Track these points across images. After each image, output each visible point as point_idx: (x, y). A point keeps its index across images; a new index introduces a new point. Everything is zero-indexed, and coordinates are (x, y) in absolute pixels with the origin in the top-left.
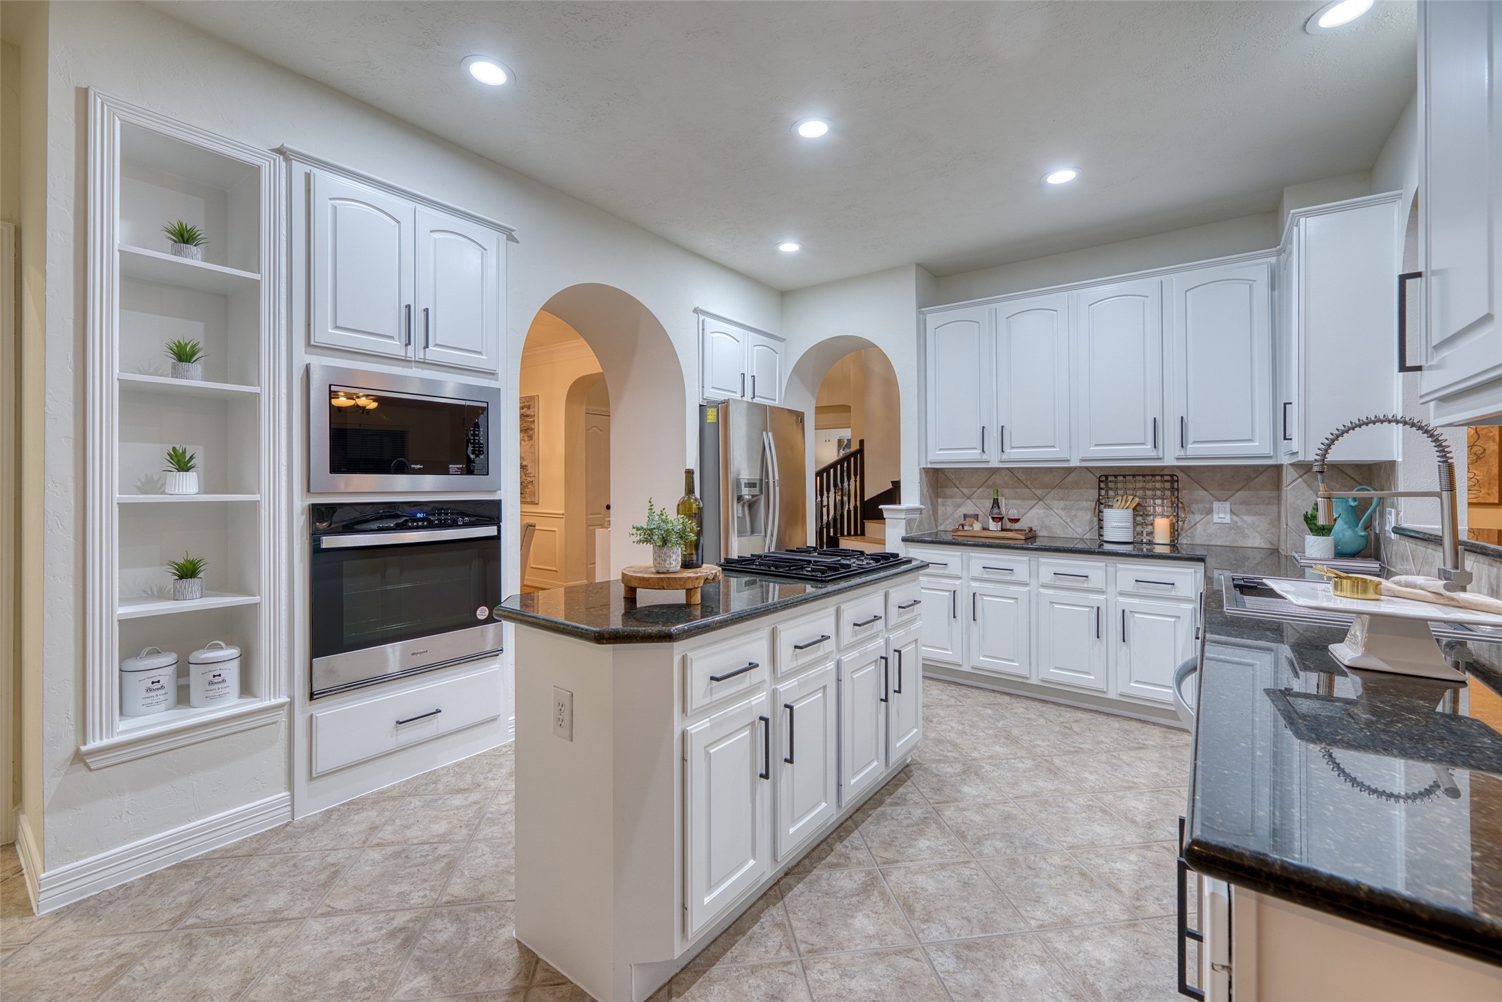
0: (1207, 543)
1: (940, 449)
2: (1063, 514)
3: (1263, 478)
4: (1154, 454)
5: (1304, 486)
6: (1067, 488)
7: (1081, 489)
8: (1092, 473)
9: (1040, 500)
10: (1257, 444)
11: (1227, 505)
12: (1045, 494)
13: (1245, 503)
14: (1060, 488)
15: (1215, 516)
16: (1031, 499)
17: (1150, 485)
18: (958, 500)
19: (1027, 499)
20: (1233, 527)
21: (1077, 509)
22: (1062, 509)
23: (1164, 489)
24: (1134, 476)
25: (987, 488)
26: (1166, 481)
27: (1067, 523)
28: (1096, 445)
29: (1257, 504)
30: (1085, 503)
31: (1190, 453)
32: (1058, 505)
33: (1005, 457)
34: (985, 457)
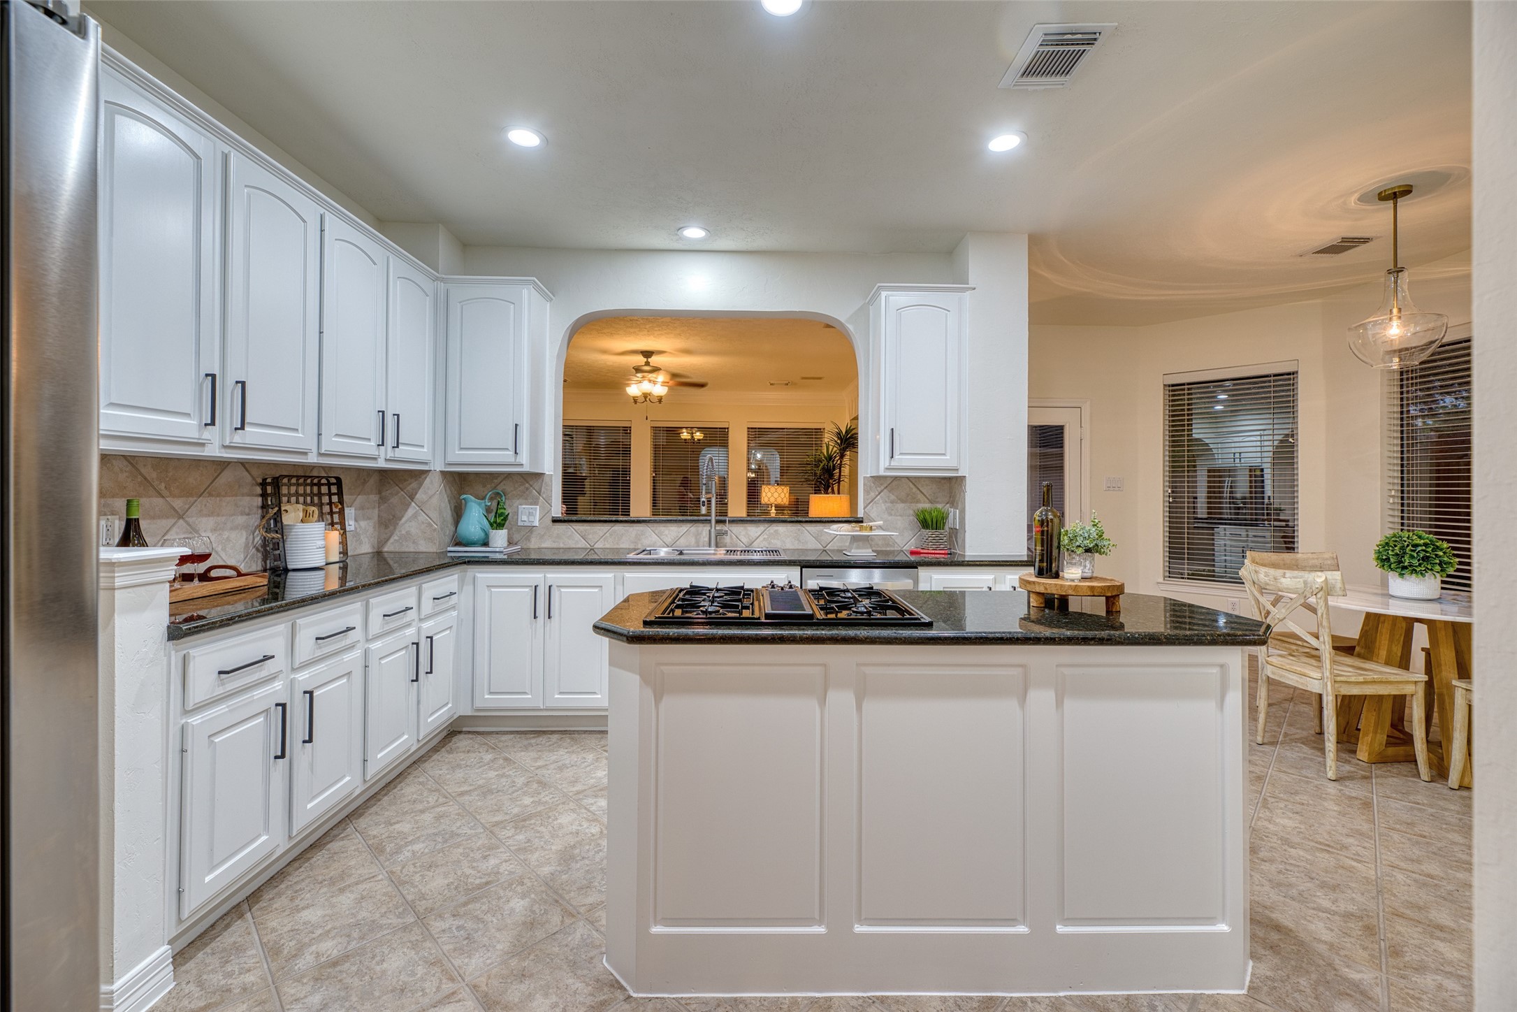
6: (219, 495)
7: (236, 495)
8: (247, 471)
9: (181, 517)
11: (353, 511)
12: (187, 506)
13: (362, 507)
14: (210, 495)
19: (159, 517)
20: (355, 534)
21: (231, 529)
22: (211, 531)
24: (298, 477)
29: (368, 509)
30: (239, 518)
34: (208, 437)
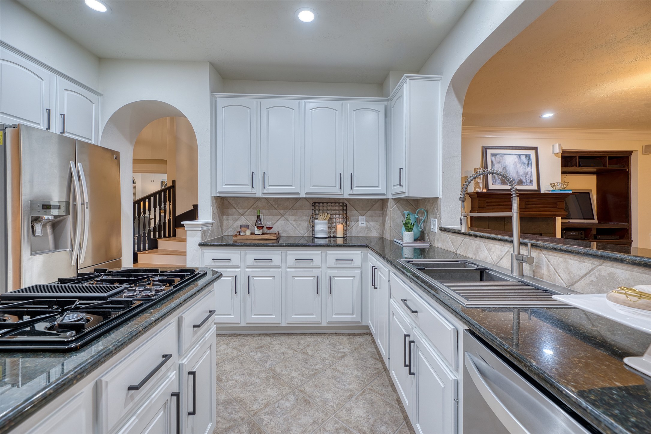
0: (357, 236)
1: (226, 185)
2: (294, 223)
3: (377, 205)
4: (339, 192)
5: (397, 208)
6: (296, 209)
7: (303, 210)
8: (308, 201)
9: (283, 216)
10: (380, 189)
11: (364, 217)
12: (285, 213)
13: (371, 216)
14: (293, 209)
15: (360, 223)
16: (278, 216)
17: (334, 208)
18: (236, 216)
19: (275, 215)
20: (367, 228)
21: (301, 221)
22: (293, 221)
23: (339, 210)
24: (327, 203)
25: (254, 209)
26: (341, 206)
27: (296, 228)
28: (313, 186)
29: (375, 217)
30: (305, 217)
31: (355, 192)
32: (291, 218)
33: (265, 191)
34: (254, 191)
